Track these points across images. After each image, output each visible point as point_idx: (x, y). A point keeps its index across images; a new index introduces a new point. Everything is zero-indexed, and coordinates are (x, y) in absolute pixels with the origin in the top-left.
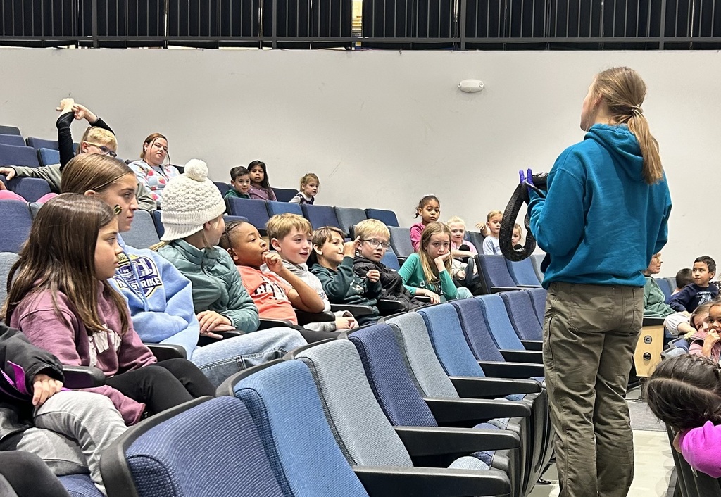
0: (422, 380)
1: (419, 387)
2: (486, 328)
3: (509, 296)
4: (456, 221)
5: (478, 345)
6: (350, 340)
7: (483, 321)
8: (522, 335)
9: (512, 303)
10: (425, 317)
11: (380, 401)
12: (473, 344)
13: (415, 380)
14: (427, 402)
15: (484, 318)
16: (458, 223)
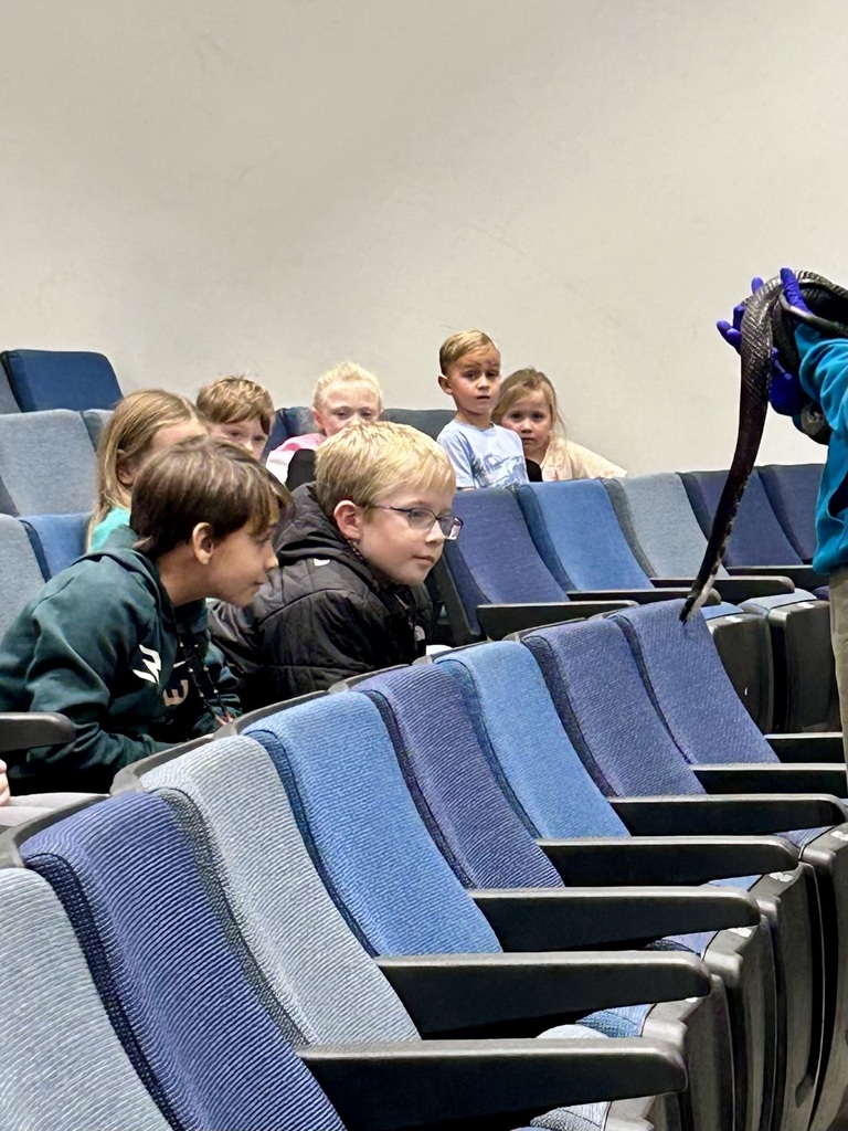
0: (285, 985)
1: (277, 1011)
2: (486, 768)
3: (556, 644)
4: (347, 378)
5: (465, 829)
6: (29, 866)
7: (473, 743)
8: (613, 779)
9: (567, 668)
10: (277, 752)
11: (152, 1082)
12: (449, 831)
13: (262, 987)
14: (314, 1066)
15: (476, 730)
16: (352, 386)
